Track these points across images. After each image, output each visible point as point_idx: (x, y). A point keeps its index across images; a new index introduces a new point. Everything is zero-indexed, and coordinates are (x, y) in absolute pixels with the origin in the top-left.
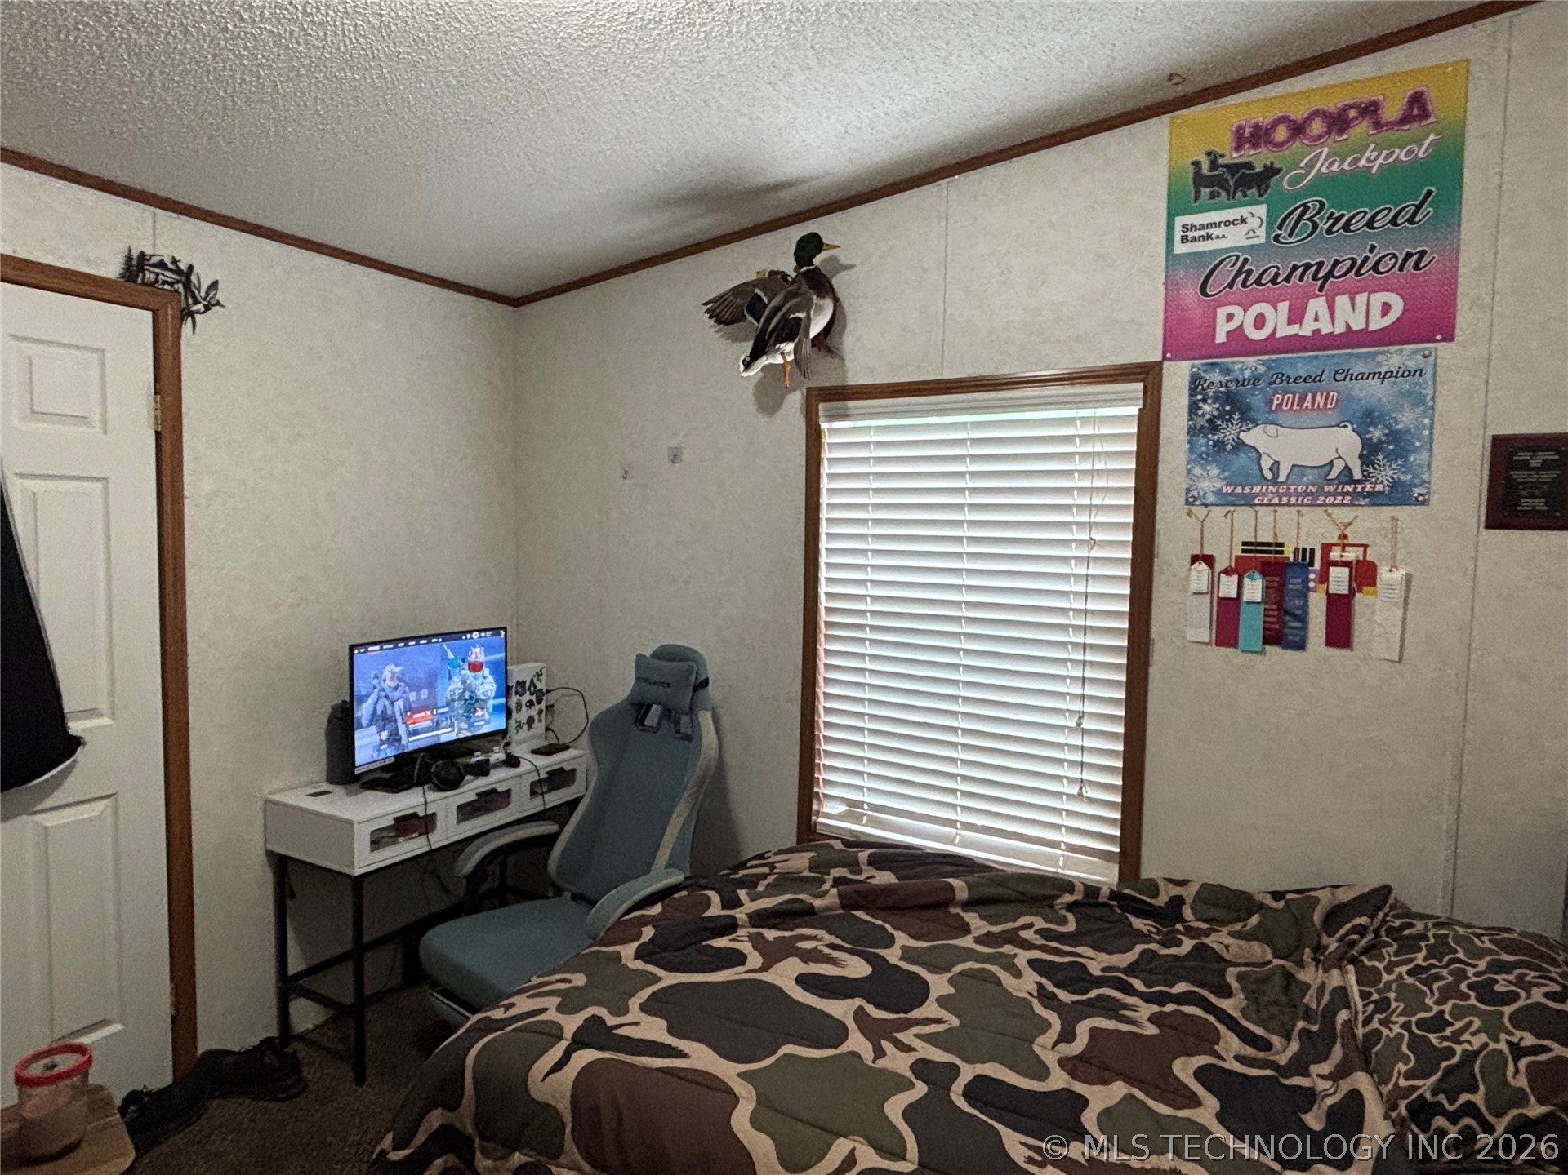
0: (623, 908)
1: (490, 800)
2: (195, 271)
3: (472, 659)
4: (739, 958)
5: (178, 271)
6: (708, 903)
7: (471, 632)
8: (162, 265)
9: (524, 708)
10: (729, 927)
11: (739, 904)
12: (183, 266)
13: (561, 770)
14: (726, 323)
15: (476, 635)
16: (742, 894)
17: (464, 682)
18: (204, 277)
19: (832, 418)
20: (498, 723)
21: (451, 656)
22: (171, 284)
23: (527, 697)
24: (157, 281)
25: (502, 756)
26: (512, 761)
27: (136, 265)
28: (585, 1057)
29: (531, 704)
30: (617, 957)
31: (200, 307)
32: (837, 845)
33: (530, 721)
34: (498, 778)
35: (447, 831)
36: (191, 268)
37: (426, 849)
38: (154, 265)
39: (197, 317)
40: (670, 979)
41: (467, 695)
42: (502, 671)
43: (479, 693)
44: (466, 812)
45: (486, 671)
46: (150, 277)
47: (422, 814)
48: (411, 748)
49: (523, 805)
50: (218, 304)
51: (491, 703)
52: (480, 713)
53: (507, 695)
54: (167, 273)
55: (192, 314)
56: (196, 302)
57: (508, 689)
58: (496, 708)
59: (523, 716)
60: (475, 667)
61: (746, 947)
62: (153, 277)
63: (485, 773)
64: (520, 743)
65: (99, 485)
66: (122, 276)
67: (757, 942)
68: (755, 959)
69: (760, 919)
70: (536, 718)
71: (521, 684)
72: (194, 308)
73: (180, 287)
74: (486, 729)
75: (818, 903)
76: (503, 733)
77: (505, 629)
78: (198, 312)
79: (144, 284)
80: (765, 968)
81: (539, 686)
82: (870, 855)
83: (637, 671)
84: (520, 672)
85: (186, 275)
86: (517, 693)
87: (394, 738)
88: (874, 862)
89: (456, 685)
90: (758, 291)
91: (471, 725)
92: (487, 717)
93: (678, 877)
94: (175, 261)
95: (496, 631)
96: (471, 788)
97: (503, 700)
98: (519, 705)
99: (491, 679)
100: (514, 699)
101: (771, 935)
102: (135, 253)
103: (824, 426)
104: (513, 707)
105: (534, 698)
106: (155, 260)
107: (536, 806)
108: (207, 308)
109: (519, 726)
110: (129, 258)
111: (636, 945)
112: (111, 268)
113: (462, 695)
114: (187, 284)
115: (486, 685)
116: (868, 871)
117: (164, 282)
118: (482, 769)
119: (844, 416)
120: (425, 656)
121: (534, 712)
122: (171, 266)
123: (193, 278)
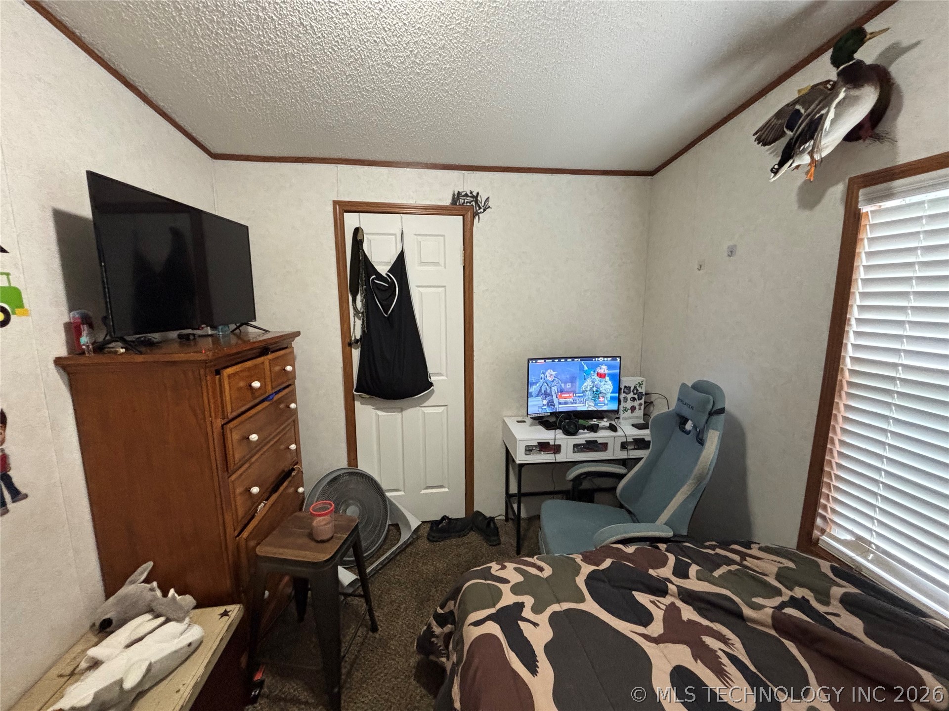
1: (591, 446)
2: (480, 194)
3: (599, 370)
4: (643, 617)
5: (473, 197)
6: (663, 563)
7: (599, 357)
8: (466, 195)
9: (629, 401)
10: (659, 589)
11: (686, 576)
12: (475, 194)
13: (643, 440)
15: (601, 359)
16: (693, 569)
17: (593, 382)
18: (482, 199)
19: (871, 200)
20: (613, 406)
21: (586, 368)
22: (470, 203)
23: (631, 395)
24: (464, 202)
25: (607, 424)
26: (613, 428)
27: (456, 197)
28: (493, 628)
29: (634, 399)
31: (482, 210)
33: (633, 409)
34: (602, 436)
35: (566, 455)
36: (478, 194)
37: (554, 461)
38: (463, 196)
39: (480, 215)
40: (590, 606)
41: (595, 389)
42: (617, 380)
43: (602, 389)
44: (577, 448)
45: (607, 378)
46: (462, 201)
47: (552, 443)
48: (560, 410)
49: (615, 452)
50: (489, 207)
51: (609, 395)
52: (601, 399)
53: (619, 393)
54: (468, 198)
55: (478, 214)
56: (480, 208)
57: (620, 389)
58: (612, 398)
59: (629, 404)
60: (602, 376)
61: (658, 614)
62: (463, 201)
63: (595, 431)
64: (625, 419)
66: (452, 204)
67: (672, 613)
68: (656, 628)
69: (688, 596)
70: (637, 407)
71: (628, 388)
72: (479, 211)
73: (474, 203)
74: (605, 408)
75: (747, 612)
76: (617, 412)
77: (620, 357)
78: (481, 213)
79: (459, 205)
80: (656, 641)
81: (640, 390)
82: (846, 595)
83: (679, 395)
84: (626, 381)
85: (476, 198)
86: (624, 392)
87: (551, 404)
88: (847, 602)
89: (588, 384)
91: (596, 405)
92: (606, 402)
93: (669, 534)
94: (471, 193)
95: (614, 358)
96: (584, 436)
97: (617, 395)
98: (626, 399)
99: (610, 382)
100: (623, 395)
101: (688, 613)
102: (456, 193)
103: (865, 209)
104: (622, 399)
105: (636, 396)
106: (463, 194)
107: (623, 455)
108: (485, 210)
109: (625, 410)
110: (454, 195)
111: (593, 568)
112: (447, 201)
113: (591, 389)
114: (476, 202)
115: (607, 386)
116: (835, 606)
117: (467, 202)
118: (594, 429)
119: (889, 196)
120: (573, 367)
121: (636, 403)
122: (470, 195)
123: (479, 198)
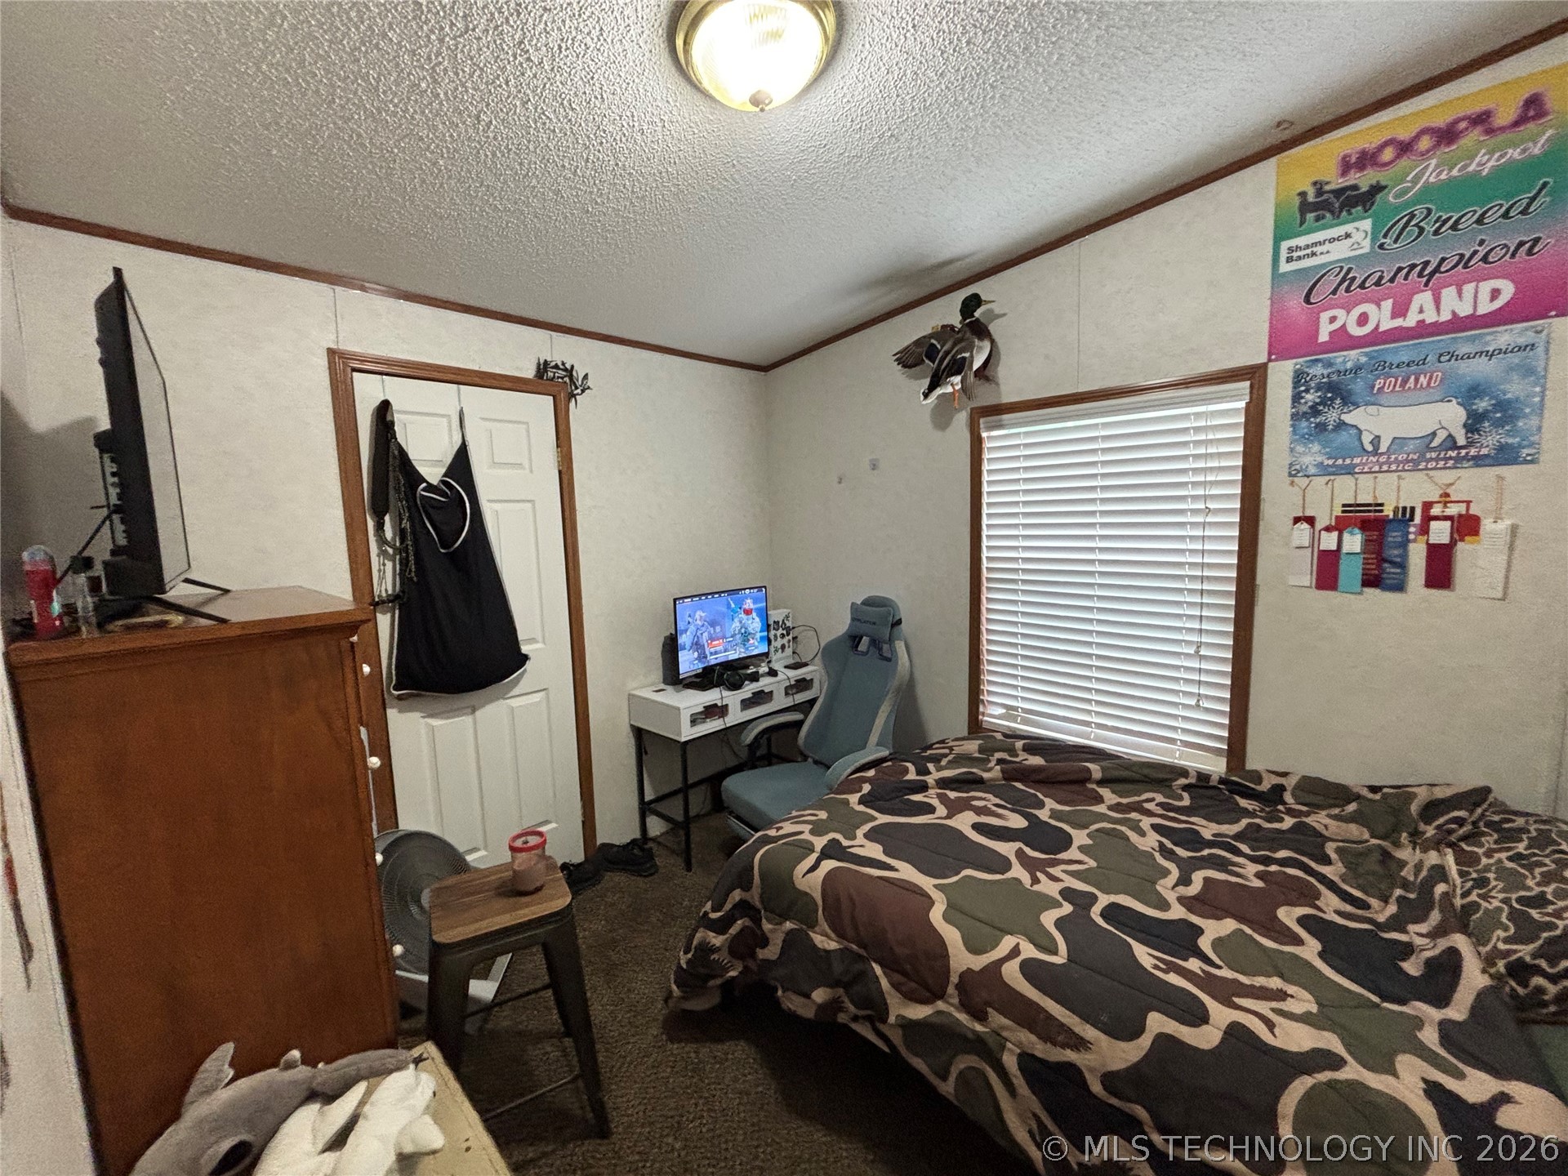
0: (849, 771)
1: (760, 697)
2: (575, 368)
3: (746, 607)
4: (930, 809)
5: (566, 370)
6: (906, 771)
7: (745, 589)
8: (556, 366)
9: (779, 639)
10: (923, 788)
11: (929, 773)
12: (568, 366)
13: (804, 680)
14: (910, 367)
15: (747, 591)
16: (931, 766)
17: (741, 622)
18: (579, 373)
19: (990, 428)
20: (763, 648)
21: (733, 606)
22: (562, 378)
23: (780, 631)
24: (554, 377)
25: (766, 669)
26: (773, 673)
27: (543, 368)
28: (829, 865)
29: (783, 636)
30: (847, 802)
31: (579, 391)
32: (999, 736)
33: (783, 647)
34: (765, 683)
35: (735, 716)
36: (572, 367)
37: (723, 727)
38: (552, 368)
39: (578, 397)
40: (883, 819)
41: (743, 631)
42: (764, 615)
43: (750, 630)
44: (746, 704)
45: (754, 614)
46: (550, 374)
47: (720, 705)
48: (713, 662)
49: (780, 701)
50: (589, 388)
51: (758, 635)
52: (751, 641)
53: (768, 631)
54: (560, 372)
55: (574, 396)
56: (577, 388)
57: (768, 626)
58: (762, 638)
59: (778, 643)
60: (748, 612)
61: (935, 802)
62: (552, 374)
63: (757, 680)
64: (778, 660)
65: (529, 505)
66: (536, 376)
67: (943, 799)
68: (941, 811)
69: (943, 783)
70: (787, 645)
71: (776, 623)
72: (575, 392)
73: (567, 379)
74: (756, 652)
75: (986, 775)
76: (766, 655)
77: (765, 587)
78: (578, 394)
79: (547, 379)
80: (948, 817)
81: (789, 624)
82: (1024, 745)
83: (852, 614)
84: (776, 615)
85: (570, 372)
86: (774, 629)
87: (702, 657)
88: (1026, 749)
89: (736, 624)
90: (933, 341)
91: (747, 649)
92: (756, 644)
93: (885, 753)
94: (563, 364)
95: (760, 588)
96: (749, 689)
97: (766, 634)
98: (775, 636)
99: (757, 619)
100: (773, 632)
101: (952, 795)
102: (542, 362)
103: (984, 435)
104: (772, 638)
105: (785, 632)
106: (553, 364)
107: (788, 702)
108: (583, 391)
109: (776, 651)
110: (539, 364)
111: (859, 795)
112: (529, 373)
113: (740, 630)
114: (571, 376)
115: (755, 624)
116: (1022, 756)
117: (558, 377)
118: (755, 677)
119: (1000, 426)
120: (719, 605)
121: (785, 641)
122: (561, 367)
123: (574, 373)
